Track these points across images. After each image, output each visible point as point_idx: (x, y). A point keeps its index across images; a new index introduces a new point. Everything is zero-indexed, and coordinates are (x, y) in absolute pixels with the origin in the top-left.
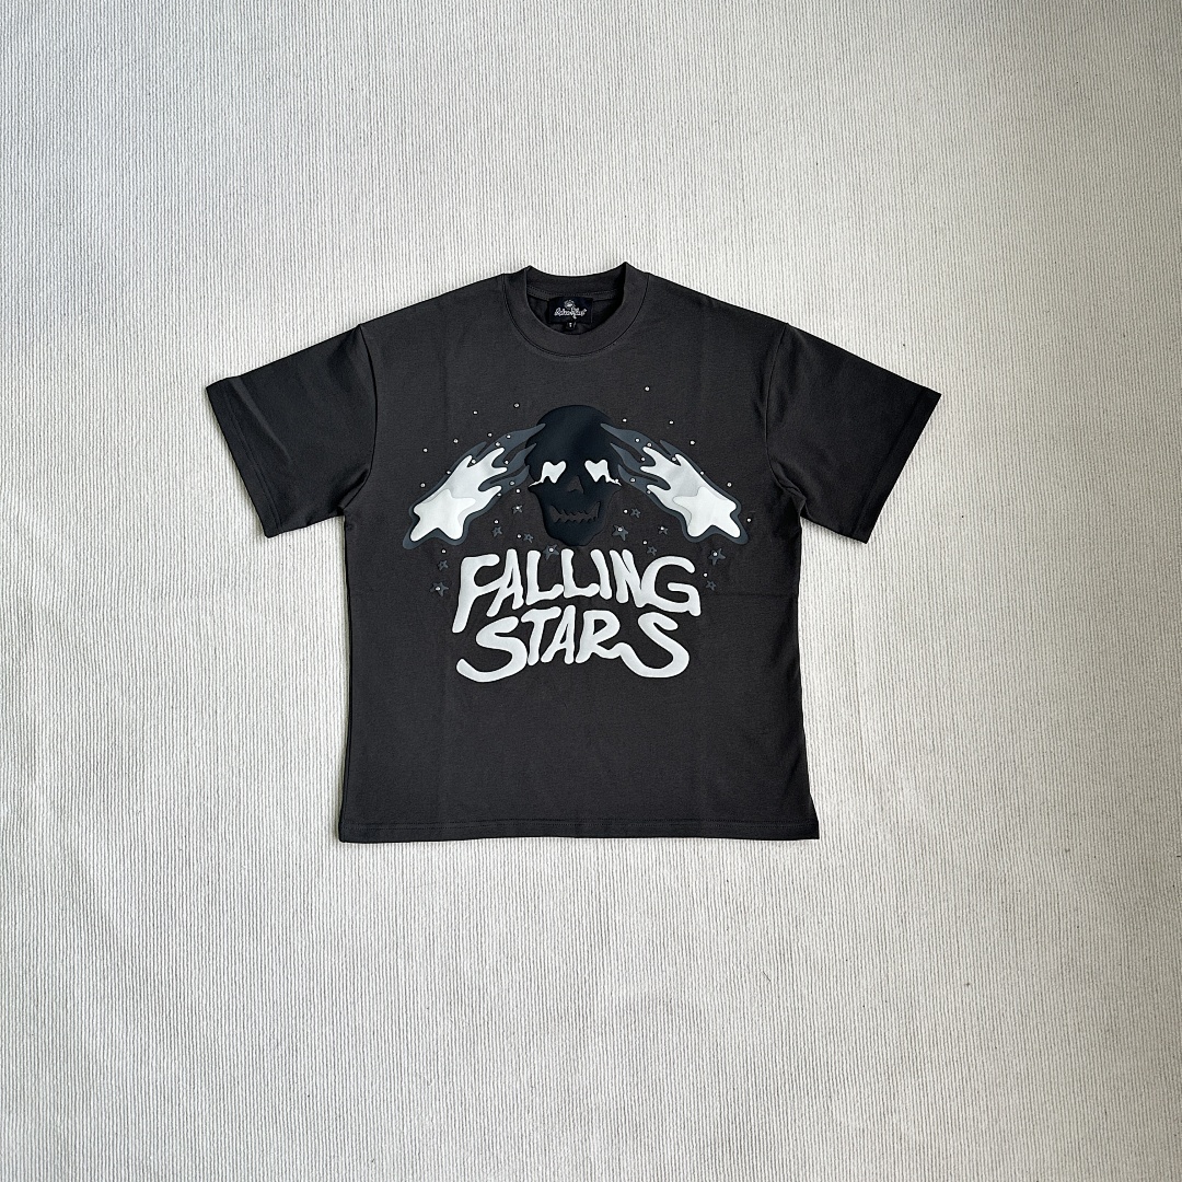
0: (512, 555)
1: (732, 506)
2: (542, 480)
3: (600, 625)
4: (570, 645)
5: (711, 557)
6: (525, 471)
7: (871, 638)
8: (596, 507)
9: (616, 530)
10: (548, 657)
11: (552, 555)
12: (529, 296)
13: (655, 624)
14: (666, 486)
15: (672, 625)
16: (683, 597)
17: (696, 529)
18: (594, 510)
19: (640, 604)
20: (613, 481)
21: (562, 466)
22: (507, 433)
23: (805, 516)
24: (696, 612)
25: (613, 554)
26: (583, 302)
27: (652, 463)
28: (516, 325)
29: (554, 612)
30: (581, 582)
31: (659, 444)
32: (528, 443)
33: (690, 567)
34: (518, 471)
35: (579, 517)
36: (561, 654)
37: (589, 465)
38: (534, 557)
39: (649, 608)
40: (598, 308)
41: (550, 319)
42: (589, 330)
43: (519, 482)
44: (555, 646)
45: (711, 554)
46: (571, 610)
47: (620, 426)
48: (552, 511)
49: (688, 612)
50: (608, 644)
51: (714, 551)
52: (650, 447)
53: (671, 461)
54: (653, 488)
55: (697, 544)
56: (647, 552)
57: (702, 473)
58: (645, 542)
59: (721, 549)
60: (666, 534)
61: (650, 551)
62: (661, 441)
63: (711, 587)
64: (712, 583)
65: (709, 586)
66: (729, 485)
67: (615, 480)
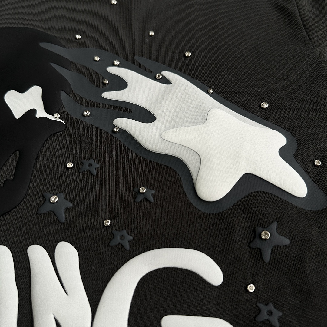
14: (146, 116)
18: (6, 170)
25: (37, 253)
27: (120, 85)
31: (133, 61)
33: (211, 272)
45: (257, 235)
51: (260, 229)
52: (118, 66)
53: (155, 79)
54: (122, 123)
55: (221, 215)
56: (113, 243)
57: (211, 91)
58: (108, 223)
59: (275, 225)
60: (152, 200)
61: (118, 240)
62: (136, 58)
63: (270, 318)
64: (271, 307)
65: (264, 316)
66: (265, 105)
67: (53, 115)
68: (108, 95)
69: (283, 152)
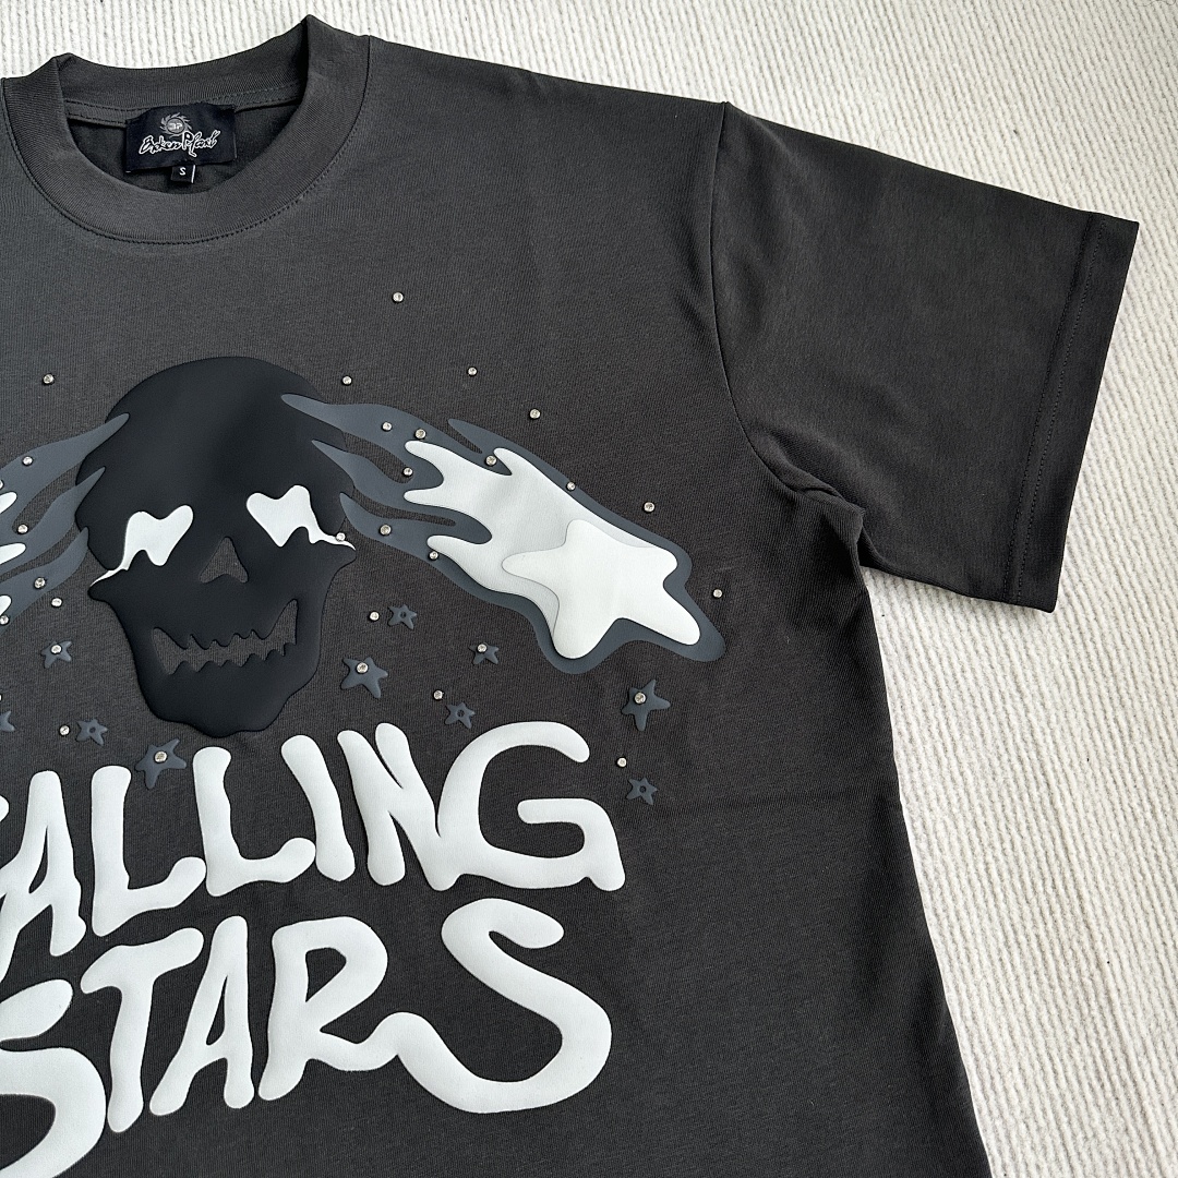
0: (46, 790)
1: (664, 561)
2: (125, 565)
3: (324, 966)
4: (237, 1046)
5: (630, 709)
6: (78, 548)
7: (1124, 878)
8: (290, 613)
9: (349, 670)
10: (171, 1096)
11: (167, 774)
12: (72, 123)
13: (495, 936)
14: (476, 532)
15: (544, 931)
16: (565, 839)
17: (578, 636)
18: (282, 629)
19: (442, 878)
20: (330, 539)
21: (182, 518)
22: (23, 454)
23: (870, 561)
24: (612, 876)
25: (351, 741)
26: (207, 116)
27: (432, 477)
28: (39, 186)
29: (182, 946)
30: (255, 839)
31: (446, 429)
32: (82, 472)
33: (575, 747)
34: (58, 549)
35: (238, 651)
36: (211, 1078)
37: (259, 506)
38: (111, 786)
39: (473, 888)
40: (251, 126)
41: (132, 166)
42: (229, 177)
43: (58, 578)
44: (192, 1056)
45: (630, 698)
46: (234, 933)
47: (338, 396)
48: (160, 644)
49: (587, 881)
50: (355, 1025)
51: (636, 690)
52: (423, 440)
53: (485, 465)
54: (442, 544)
55: (587, 676)
56: (449, 721)
57: (571, 486)
58: (439, 695)
59: (654, 683)
60: (497, 662)
61: (455, 716)
62: (451, 422)
63: (644, 795)
64: (645, 782)
65: (636, 793)
66: (649, 507)
67: (335, 536)
68: (414, 496)
69: (670, 584)
